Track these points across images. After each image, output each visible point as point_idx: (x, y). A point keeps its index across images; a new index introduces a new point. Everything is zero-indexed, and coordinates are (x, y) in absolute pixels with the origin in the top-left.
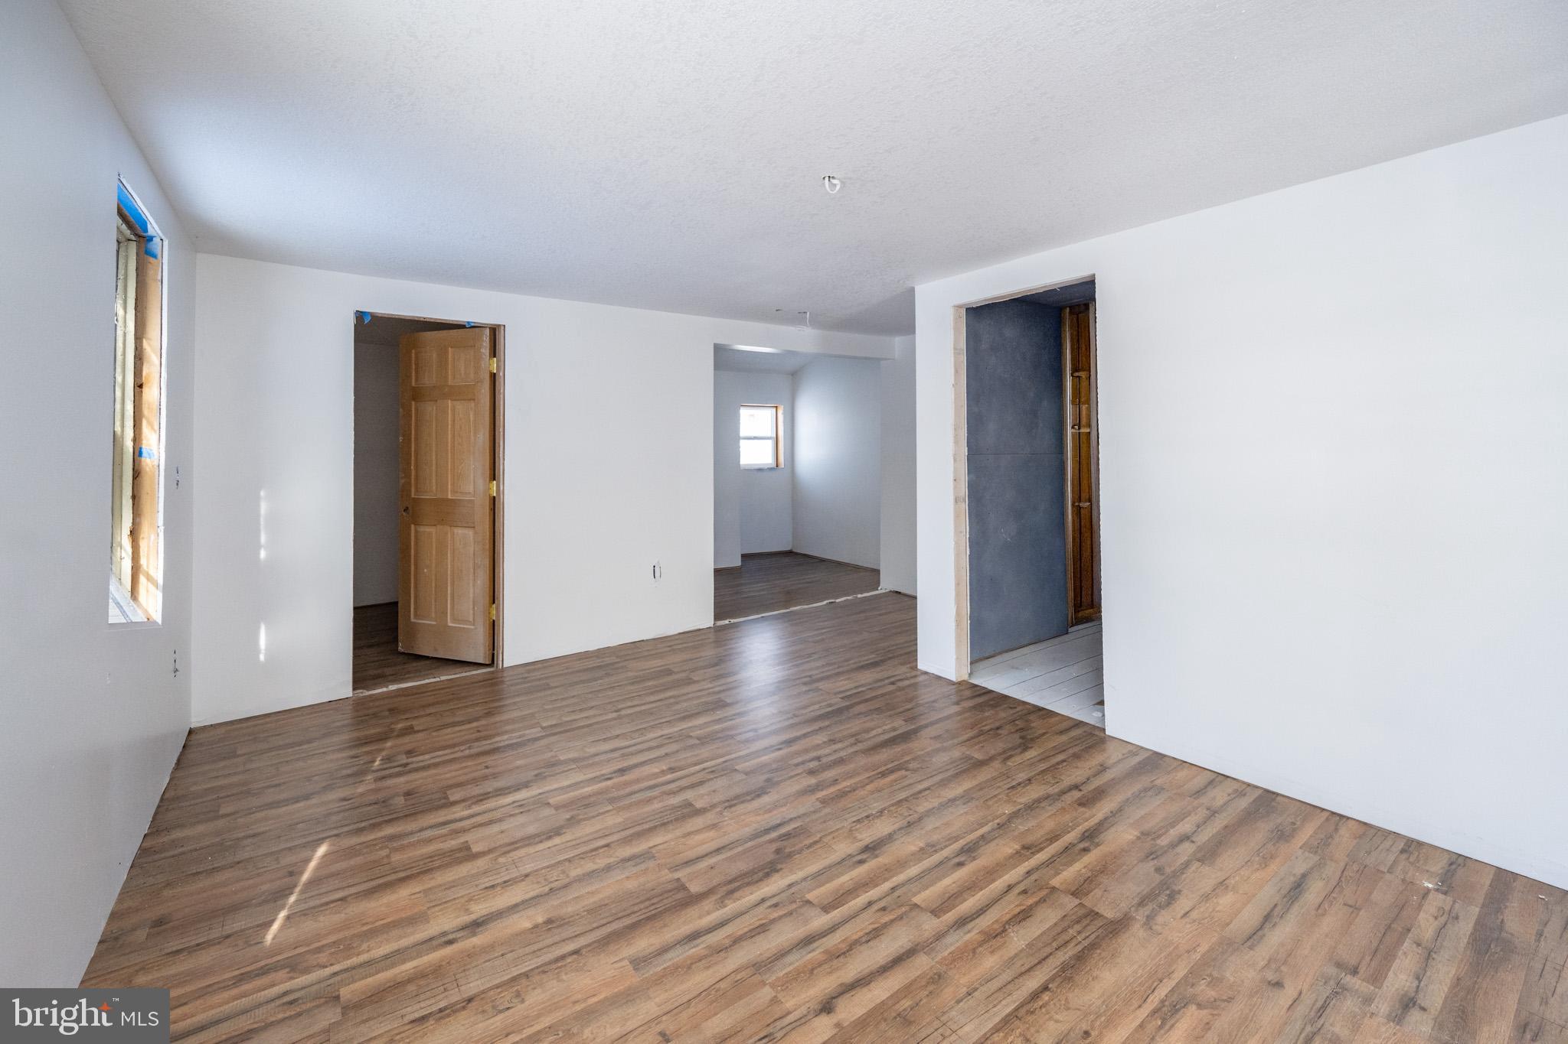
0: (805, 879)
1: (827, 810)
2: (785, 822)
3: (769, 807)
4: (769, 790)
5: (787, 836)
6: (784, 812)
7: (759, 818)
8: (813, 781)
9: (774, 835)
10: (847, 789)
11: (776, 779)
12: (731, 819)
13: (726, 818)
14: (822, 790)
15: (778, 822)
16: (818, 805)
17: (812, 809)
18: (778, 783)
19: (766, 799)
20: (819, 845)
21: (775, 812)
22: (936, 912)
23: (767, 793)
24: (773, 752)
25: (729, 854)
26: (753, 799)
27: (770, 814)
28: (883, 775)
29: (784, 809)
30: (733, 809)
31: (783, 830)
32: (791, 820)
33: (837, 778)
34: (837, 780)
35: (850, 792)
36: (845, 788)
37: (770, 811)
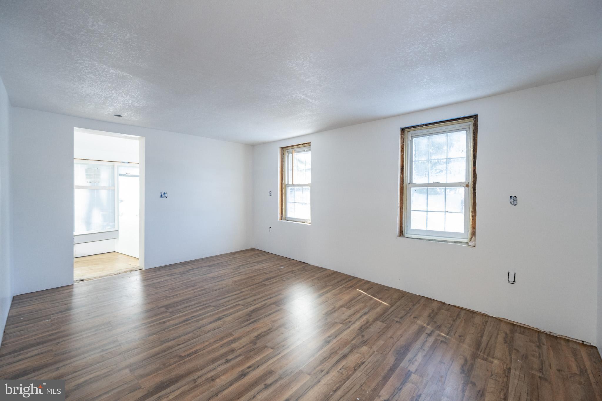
0: (243, 310)
1: (230, 331)
2: (248, 325)
3: (254, 331)
4: (255, 338)
5: (247, 320)
6: (248, 329)
7: (258, 326)
8: (234, 345)
9: (252, 320)
10: (218, 342)
11: (251, 345)
12: (269, 324)
13: (270, 324)
14: (230, 340)
15: (250, 325)
16: (233, 333)
17: (237, 331)
18: (250, 343)
19: (256, 334)
20: (237, 319)
21: (252, 329)
22: (210, 306)
23: (255, 337)
24: (253, 365)
25: (266, 314)
26: (261, 333)
27: (254, 327)
28: (196, 352)
29: (248, 330)
30: (268, 328)
31: (249, 322)
32: (245, 326)
33: (221, 348)
34: (221, 347)
35: (217, 341)
36: (219, 342)
37: (254, 329)
